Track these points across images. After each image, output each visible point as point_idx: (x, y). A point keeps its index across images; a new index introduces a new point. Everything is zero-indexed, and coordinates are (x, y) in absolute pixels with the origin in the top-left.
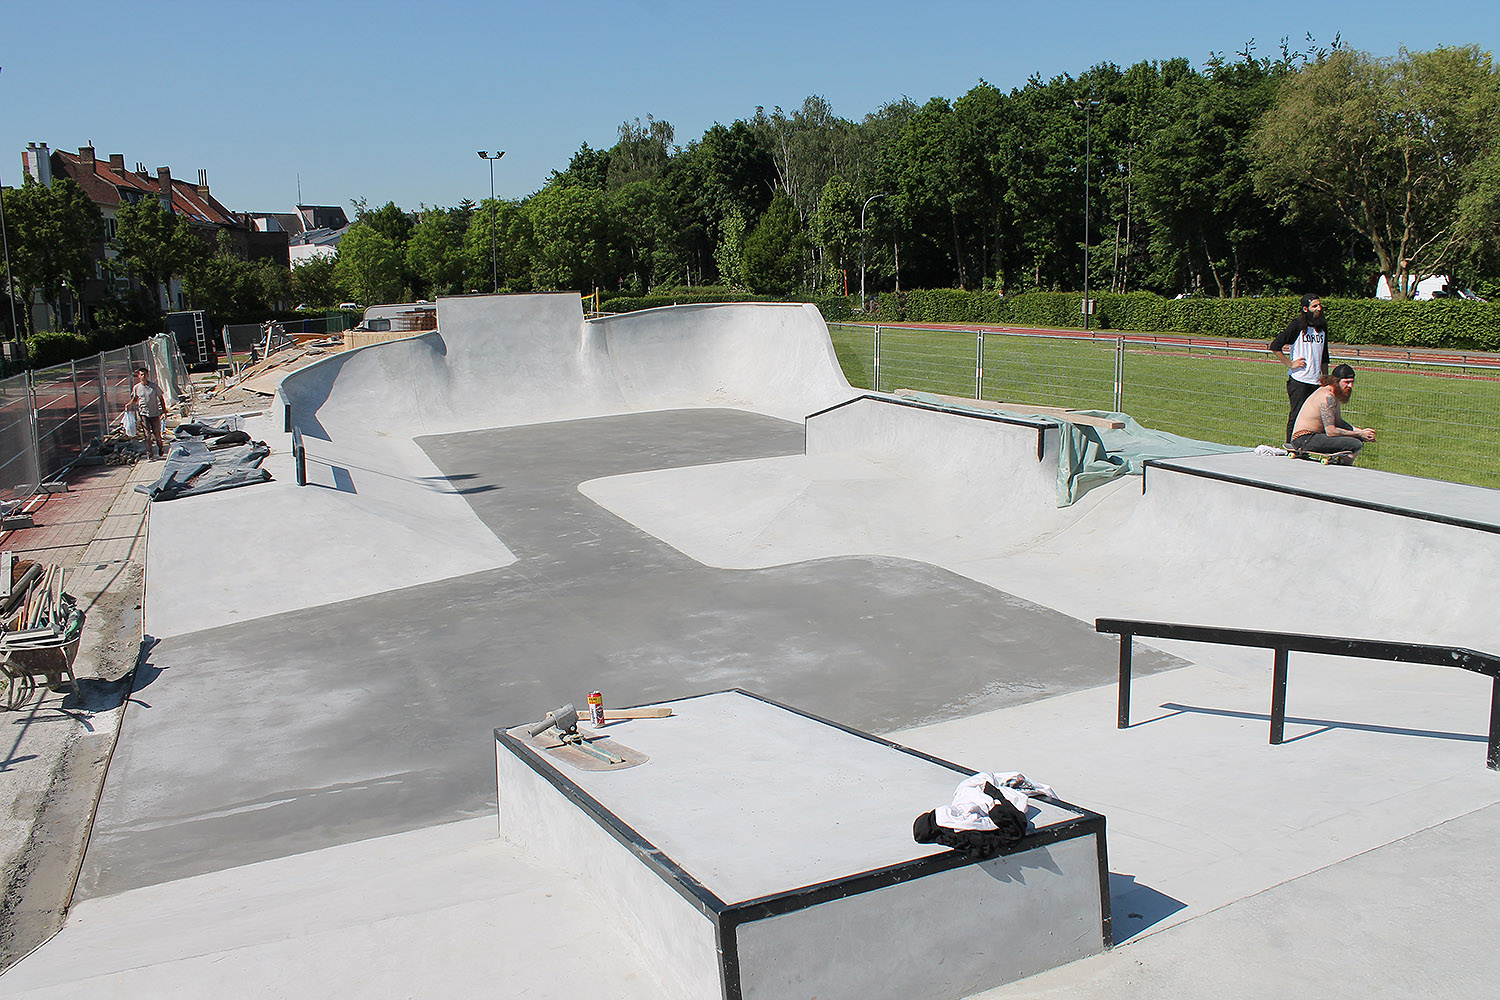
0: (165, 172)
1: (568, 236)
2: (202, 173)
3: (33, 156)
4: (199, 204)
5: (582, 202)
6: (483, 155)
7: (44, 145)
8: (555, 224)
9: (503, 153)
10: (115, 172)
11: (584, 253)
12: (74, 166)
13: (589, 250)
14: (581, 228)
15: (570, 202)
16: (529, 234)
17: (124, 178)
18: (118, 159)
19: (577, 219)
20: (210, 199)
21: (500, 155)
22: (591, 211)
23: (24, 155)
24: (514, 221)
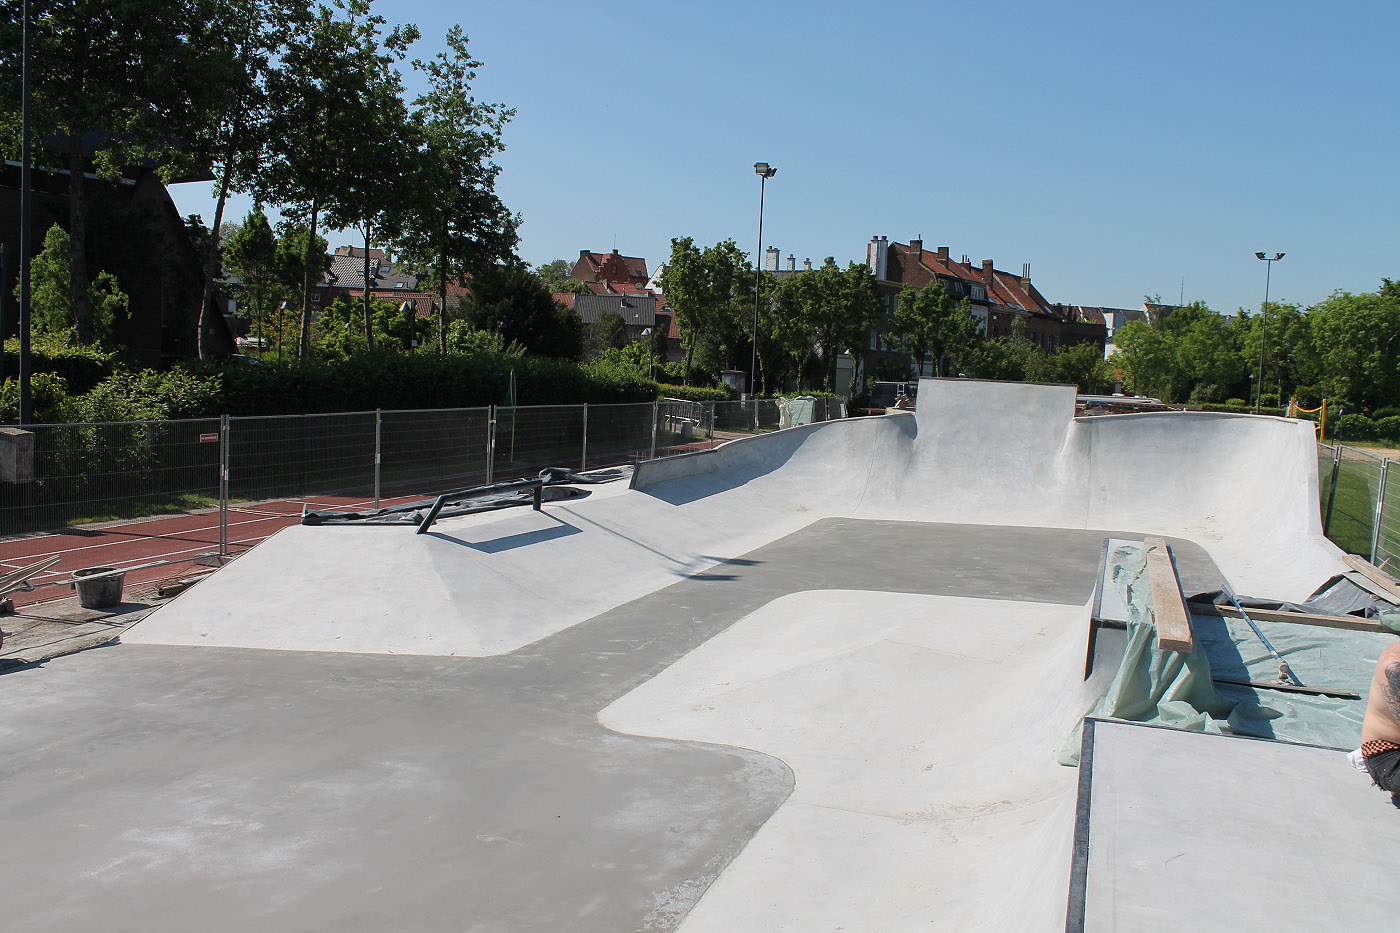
0: (989, 264)
1: (1352, 343)
2: (1026, 267)
3: (874, 246)
4: (1019, 294)
5: (1371, 309)
6: (1261, 256)
7: (885, 238)
8: (1335, 330)
9: (1283, 255)
10: (941, 262)
11: (1366, 364)
12: (905, 256)
13: (1374, 361)
14: (1366, 336)
15: (1358, 309)
16: (1307, 339)
17: (947, 267)
18: (944, 251)
19: (1363, 327)
20: (1032, 289)
21: (1280, 256)
22: (1381, 318)
23: (869, 245)
24: (1293, 326)
